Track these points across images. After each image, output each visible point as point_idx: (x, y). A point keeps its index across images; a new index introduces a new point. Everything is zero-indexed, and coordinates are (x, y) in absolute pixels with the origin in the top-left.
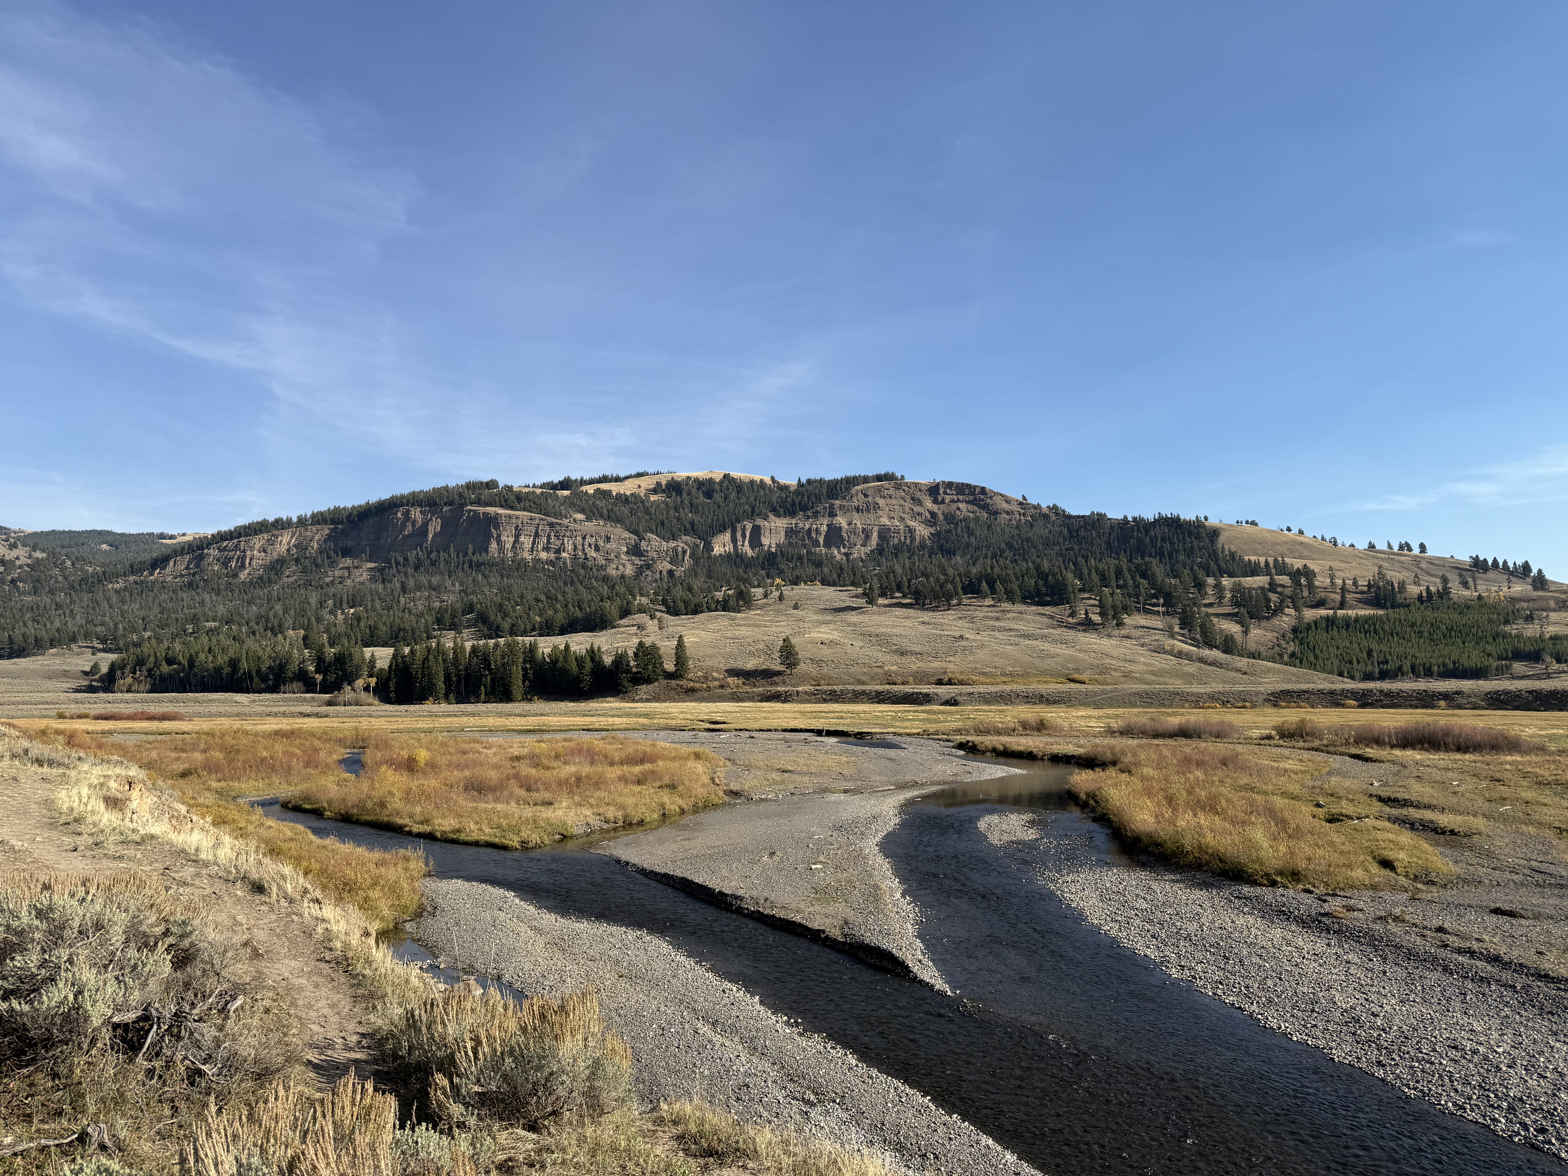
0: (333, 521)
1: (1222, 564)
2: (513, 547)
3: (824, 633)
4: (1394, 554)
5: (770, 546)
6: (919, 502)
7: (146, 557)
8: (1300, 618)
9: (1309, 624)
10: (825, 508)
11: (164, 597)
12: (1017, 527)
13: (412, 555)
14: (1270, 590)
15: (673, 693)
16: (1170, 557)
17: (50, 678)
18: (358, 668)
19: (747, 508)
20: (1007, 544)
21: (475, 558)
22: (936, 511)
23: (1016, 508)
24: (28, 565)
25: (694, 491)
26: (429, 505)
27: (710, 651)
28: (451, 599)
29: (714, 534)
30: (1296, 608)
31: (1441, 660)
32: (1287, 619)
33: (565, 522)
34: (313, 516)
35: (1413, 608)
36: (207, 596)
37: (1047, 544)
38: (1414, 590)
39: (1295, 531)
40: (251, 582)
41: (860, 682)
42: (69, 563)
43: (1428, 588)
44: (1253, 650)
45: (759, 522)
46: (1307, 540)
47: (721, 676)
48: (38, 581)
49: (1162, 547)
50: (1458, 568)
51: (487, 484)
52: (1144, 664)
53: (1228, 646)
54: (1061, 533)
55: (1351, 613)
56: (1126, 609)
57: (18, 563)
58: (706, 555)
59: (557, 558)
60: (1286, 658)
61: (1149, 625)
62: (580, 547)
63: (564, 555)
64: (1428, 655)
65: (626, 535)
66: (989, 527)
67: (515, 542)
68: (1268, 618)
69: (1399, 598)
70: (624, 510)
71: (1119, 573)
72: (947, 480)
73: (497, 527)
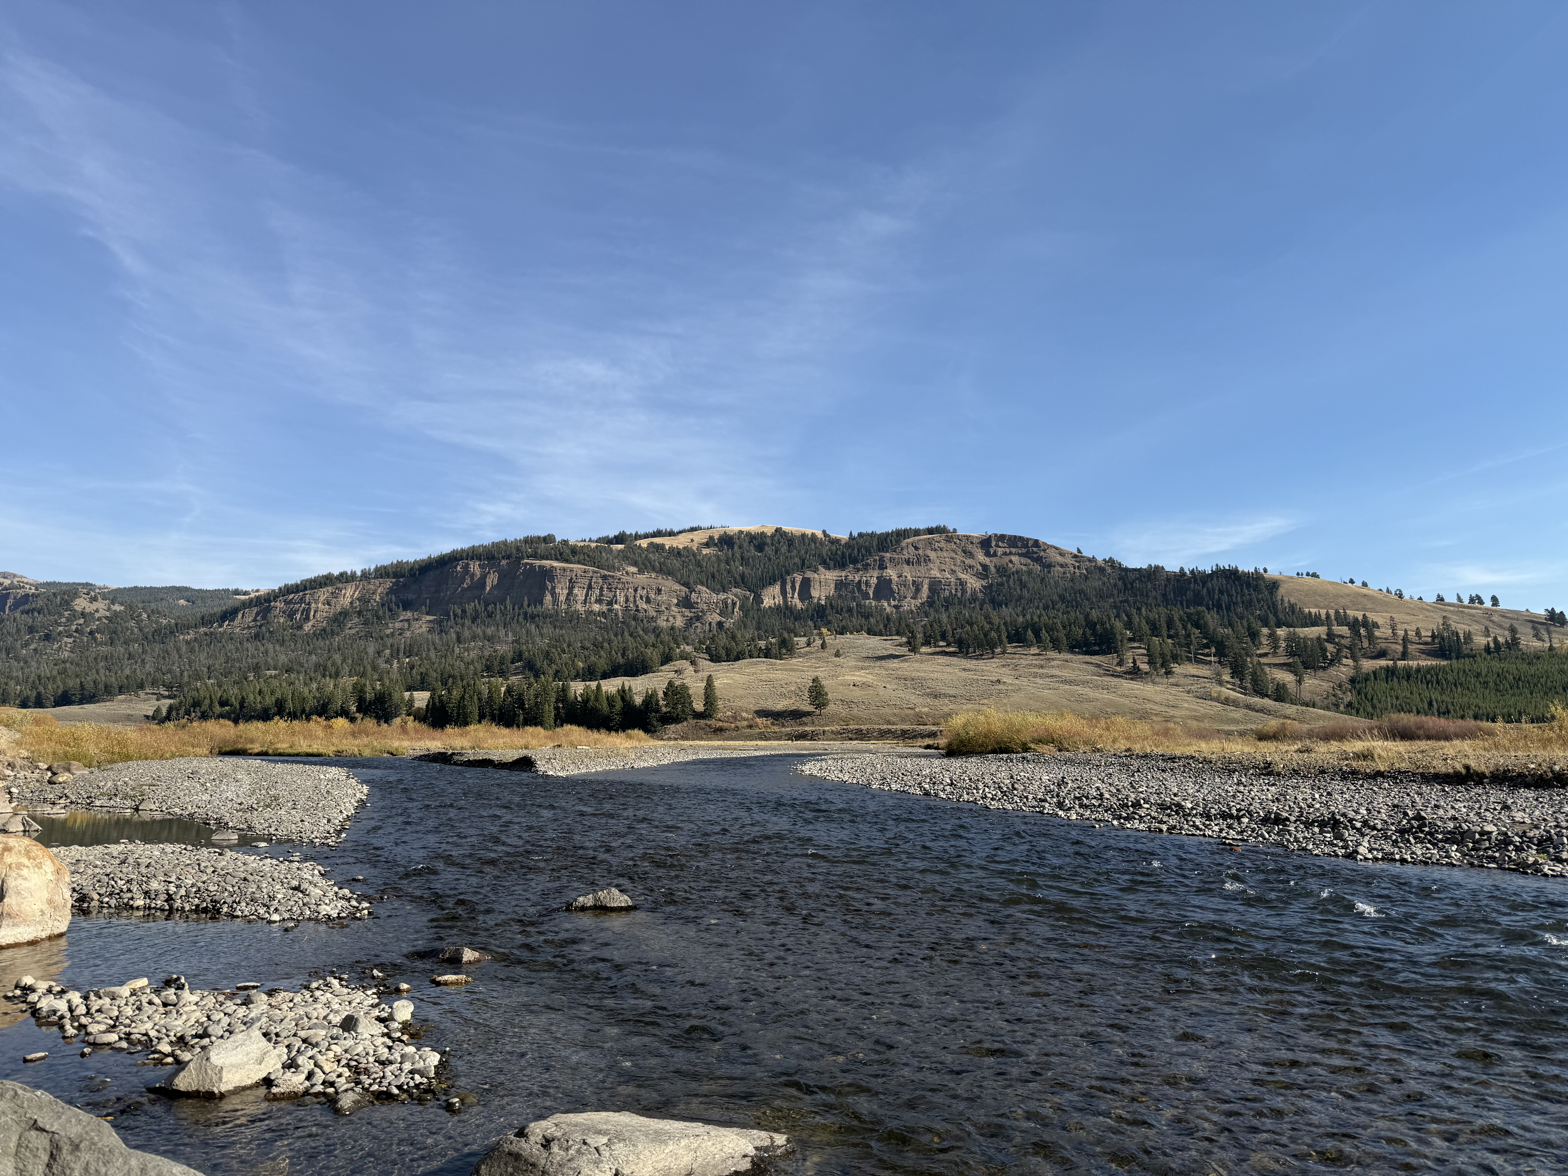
0: (395, 575)
1: (1281, 616)
2: (567, 599)
3: (859, 677)
4: (1464, 607)
5: (819, 599)
6: (970, 555)
7: (217, 610)
8: (1357, 668)
9: (1368, 674)
10: (875, 561)
11: (230, 646)
12: (1072, 580)
13: (470, 608)
14: (1327, 641)
15: (702, 732)
16: (1228, 609)
17: (114, 722)
18: (397, 707)
19: (797, 560)
20: (1060, 596)
21: (530, 610)
22: (988, 563)
23: (1070, 561)
24: (106, 617)
25: (746, 545)
26: (488, 559)
27: (741, 692)
28: (504, 649)
29: (764, 587)
30: (1354, 658)
31: (1505, 710)
32: (1344, 670)
33: (618, 574)
34: (377, 570)
35: (1478, 659)
36: (271, 646)
37: (1101, 596)
38: (1480, 641)
39: (1358, 583)
40: (314, 633)
41: (889, 722)
42: (145, 616)
43: (1495, 639)
44: (1307, 699)
45: (809, 574)
46: (1371, 592)
47: (750, 716)
48: (115, 633)
49: (1219, 599)
50: (1534, 622)
51: (545, 539)
52: (1187, 709)
53: (1280, 694)
54: (1115, 585)
55: (1413, 664)
56: (1175, 658)
57: (97, 615)
58: (755, 607)
59: (609, 610)
60: (1342, 708)
61: (1200, 674)
62: (632, 599)
63: (616, 606)
64: (1492, 705)
65: (677, 587)
66: (1043, 580)
67: (568, 594)
68: (1324, 668)
69: (1465, 649)
70: (677, 563)
71: (1170, 624)
72: (999, 533)
73: (552, 580)
